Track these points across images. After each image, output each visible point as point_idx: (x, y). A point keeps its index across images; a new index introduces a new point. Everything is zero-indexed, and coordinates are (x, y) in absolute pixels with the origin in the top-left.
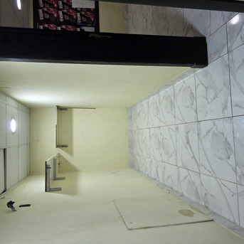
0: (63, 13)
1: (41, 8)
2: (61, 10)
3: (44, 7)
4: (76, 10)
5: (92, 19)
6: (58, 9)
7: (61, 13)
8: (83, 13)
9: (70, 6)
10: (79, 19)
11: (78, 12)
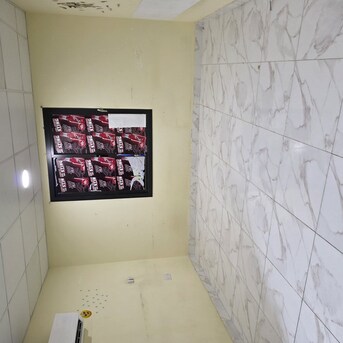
0: (95, 139)
1: (58, 133)
2: (91, 133)
3: (63, 130)
4: (115, 132)
5: (142, 145)
6: (86, 133)
7: (90, 139)
8: (127, 136)
9: (106, 126)
10: (120, 146)
11: (119, 135)
